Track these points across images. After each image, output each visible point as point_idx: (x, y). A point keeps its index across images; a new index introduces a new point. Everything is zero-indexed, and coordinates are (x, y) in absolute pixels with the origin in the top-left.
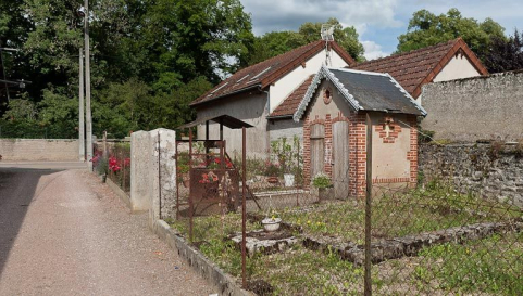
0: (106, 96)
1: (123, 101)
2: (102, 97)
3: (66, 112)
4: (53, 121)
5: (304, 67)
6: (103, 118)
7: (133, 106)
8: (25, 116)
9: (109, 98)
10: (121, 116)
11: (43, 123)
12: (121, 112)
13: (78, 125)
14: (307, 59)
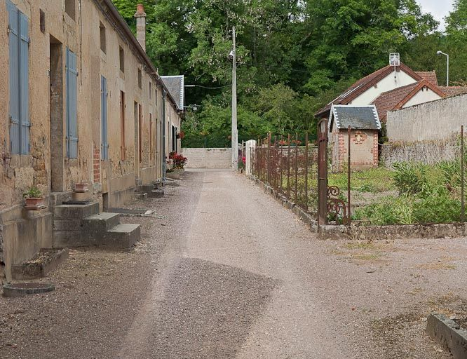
0: (256, 103)
1: (271, 108)
2: (252, 105)
3: (221, 122)
4: (211, 131)
5: (376, 87)
6: (253, 126)
7: (280, 113)
8: (189, 127)
9: (259, 105)
10: (269, 123)
11: (202, 134)
12: (269, 119)
13: (230, 134)
14: (378, 81)
